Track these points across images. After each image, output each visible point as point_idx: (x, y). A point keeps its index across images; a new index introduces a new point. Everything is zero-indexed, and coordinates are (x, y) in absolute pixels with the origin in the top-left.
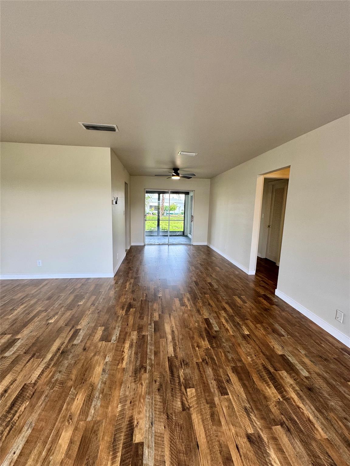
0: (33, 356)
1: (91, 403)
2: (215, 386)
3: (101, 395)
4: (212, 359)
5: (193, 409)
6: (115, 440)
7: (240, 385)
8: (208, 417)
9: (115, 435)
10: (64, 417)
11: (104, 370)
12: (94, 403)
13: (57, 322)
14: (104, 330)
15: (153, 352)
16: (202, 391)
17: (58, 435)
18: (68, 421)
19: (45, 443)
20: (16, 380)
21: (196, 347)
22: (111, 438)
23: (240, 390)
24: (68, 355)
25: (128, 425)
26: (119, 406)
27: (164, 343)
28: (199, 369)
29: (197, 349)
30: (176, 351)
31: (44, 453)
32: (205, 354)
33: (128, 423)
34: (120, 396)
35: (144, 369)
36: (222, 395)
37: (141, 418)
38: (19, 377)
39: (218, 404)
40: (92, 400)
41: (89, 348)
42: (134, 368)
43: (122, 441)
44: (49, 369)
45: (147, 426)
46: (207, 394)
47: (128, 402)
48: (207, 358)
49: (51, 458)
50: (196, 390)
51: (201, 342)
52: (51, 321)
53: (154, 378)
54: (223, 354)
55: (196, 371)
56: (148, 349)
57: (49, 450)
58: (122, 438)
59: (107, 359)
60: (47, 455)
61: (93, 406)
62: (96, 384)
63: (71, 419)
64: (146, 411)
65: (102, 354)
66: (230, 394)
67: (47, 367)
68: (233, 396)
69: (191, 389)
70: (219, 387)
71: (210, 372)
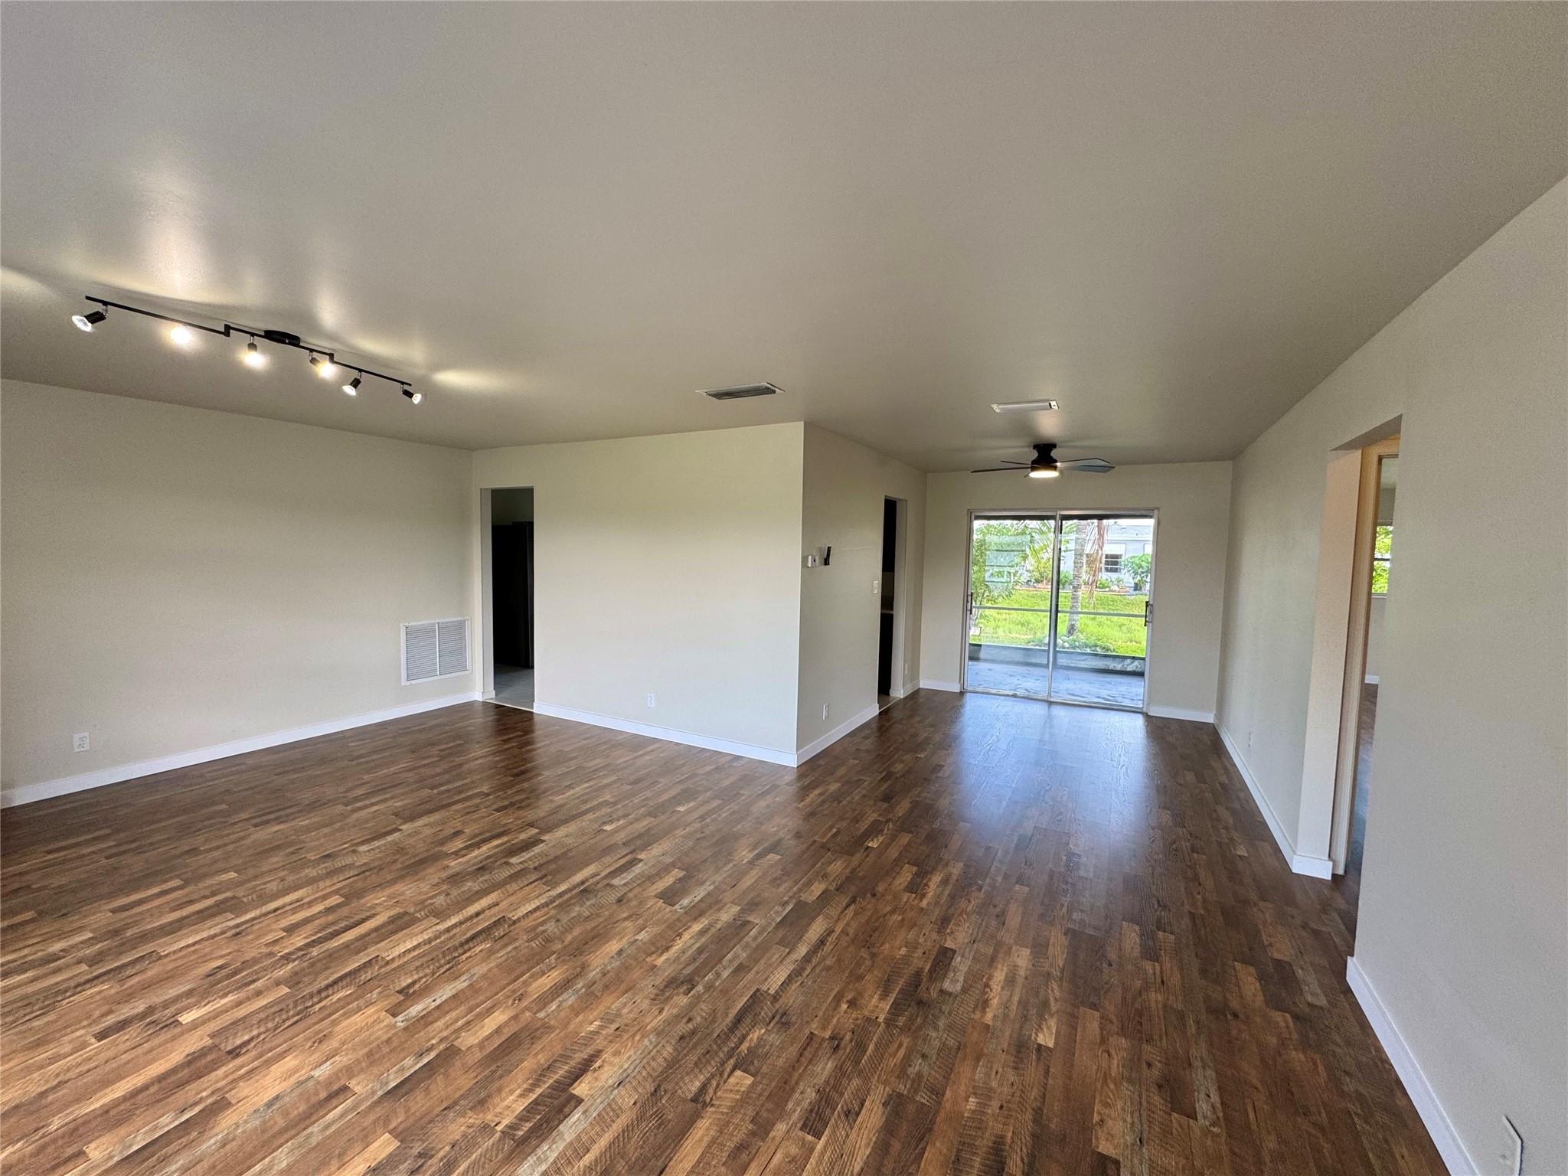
0: (541, 878)
1: (562, 993)
2: (805, 1104)
3: (584, 990)
4: (861, 1047)
5: (713, 1113)
6: (549, 1069)
7: (871, 1140)
8: (730, 1145)
9: (556, 1061)
10: (514, 991)
11: (620, 952)
12: (565, 996)
13: (616, 831)
14: (680, 879)
15: (736, 964)
16: (766, 1094)
17: (489, 1011)
18: (515, 1000)
19: (471, 1010)
20: (498, 905)
21: (845, 1000)
22: (546, 1061)
23: (860, 1147)
24: (588, 899)
25: (584, 1060)
26: (596, 1023)
27: (776, 956)
28: (805, 1049)
29: (844, 1006)
30: (788, 985)
31: (460, 1023)
32: (852, 1026)
33: (586, 1057)
34: (609, 1008)
35: (689, 986)
36: (801, 1129)
37: (611, 1064)
38: (504, 903)
39: (773, 1139)
40: (566, 990)
41: (629, 900)
42: (672, 975)
43: (556, 1077)
44: (546, 909)
45: (610, 1082)
46: (769, 1106)
47: (614, 1026)
48: (848, 1037)
49: (463, 1034)
50: (753, 1085)
51: (872, 997)
52: (608, 828)
53: (693, 1013)
54: (902, 1052)
55: (793, 1050)
56: (732, 953)
57: (468, 1023)
58: (561, 1072)
59: (642, 936)
60: (461, 1028)
61: (560, 999)
62: (591, 968)
63: (520, 1000)
64: (629, 1058)
65: (640, 921)
66: (824, 1139)
67: (546, 905)
68: (825, 1148)
69: (746, 1075)
70: (812, 1111)
71: (823, 1069)
